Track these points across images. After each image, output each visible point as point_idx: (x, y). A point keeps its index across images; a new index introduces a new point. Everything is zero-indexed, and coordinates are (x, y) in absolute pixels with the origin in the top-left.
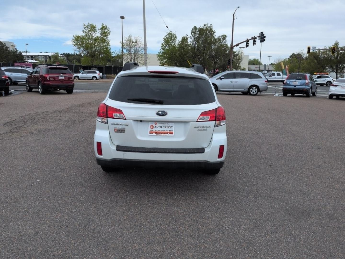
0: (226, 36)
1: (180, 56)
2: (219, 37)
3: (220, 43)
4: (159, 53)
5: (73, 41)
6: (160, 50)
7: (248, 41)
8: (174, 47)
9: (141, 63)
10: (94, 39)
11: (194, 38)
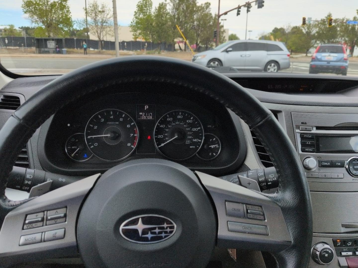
0: (210, 4)
1: (158, 26)
2: (202, 5)
3: (203, 11)
4: (132, 22)
5: (23, 7)
6: (133, 19)
7: (239, 7)
8: (150, 16)
9: (110, 34)
10: (50, 4)
11: (174, 5)
